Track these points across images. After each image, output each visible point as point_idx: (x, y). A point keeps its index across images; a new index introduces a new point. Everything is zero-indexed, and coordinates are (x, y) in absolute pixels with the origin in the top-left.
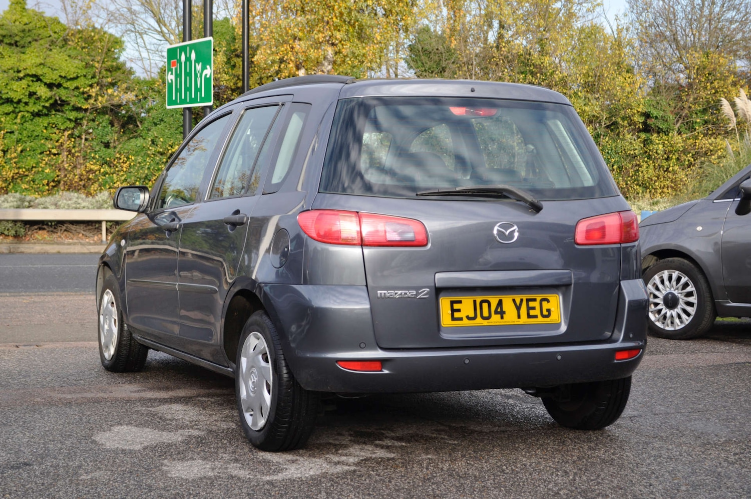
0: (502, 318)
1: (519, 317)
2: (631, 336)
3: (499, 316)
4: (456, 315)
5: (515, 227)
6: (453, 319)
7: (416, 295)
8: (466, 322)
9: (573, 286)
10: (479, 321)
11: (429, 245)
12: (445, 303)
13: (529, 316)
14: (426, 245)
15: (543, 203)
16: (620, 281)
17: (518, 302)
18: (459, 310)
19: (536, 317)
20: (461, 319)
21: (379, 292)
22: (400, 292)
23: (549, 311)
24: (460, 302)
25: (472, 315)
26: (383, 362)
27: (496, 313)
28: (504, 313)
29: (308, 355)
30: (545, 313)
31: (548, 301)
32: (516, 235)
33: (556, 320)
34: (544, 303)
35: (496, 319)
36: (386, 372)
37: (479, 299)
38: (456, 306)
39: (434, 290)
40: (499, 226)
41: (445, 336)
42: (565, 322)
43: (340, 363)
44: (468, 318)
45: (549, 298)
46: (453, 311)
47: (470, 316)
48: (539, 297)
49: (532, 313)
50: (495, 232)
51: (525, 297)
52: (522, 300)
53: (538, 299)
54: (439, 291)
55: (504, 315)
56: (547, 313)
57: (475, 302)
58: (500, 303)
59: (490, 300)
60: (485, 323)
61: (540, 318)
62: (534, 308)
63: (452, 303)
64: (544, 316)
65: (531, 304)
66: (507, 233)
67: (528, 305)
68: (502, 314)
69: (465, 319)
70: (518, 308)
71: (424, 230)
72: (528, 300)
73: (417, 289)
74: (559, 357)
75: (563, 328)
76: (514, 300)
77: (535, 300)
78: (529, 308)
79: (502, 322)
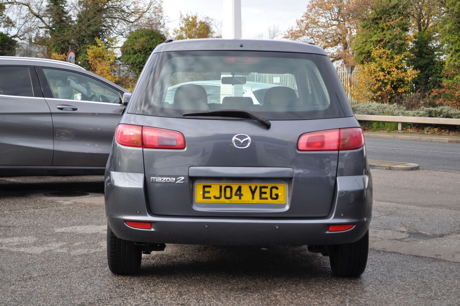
0: (240, 198)
1: (253, 198)
3: (238, 197)
4: (207, 195)
5: (249, 138)
6: (204, 197)
7: (176, 181)
8: (213, 200)
9: (293, 179)
10: (223, 199)
14: (184, 148)
15: (270, 121)
16: (336, 176)
17: (253, 188)
18: (209, 192)
19: (266, 199)
20: (210, 198)
21: (152, 178)
22: (164, 179)
23: (277, 195)
24: (210, 187)
25: (218, 195)
27: (236, 195)
28: (242, 195)
30: (274, 196)
31: (277, 188)
33: (282, 202)
35: (235, 199)
38: (207, 189)
40: (237, 137)
44: (215, 197)
45: (278, 187)
46: (204, 192)
47: (217, 196)
48: (270, 186)
49: (263, 196)
51: (259, 185)
52: (256, 188)
53: (269, 187)
55: (242, 197)
56: (275, 197)
58: (239, 189)
59: (232, 186)
60: (227, 201)
61: (269, 199)
62: (265, 193)
63: (204, 187)
65: (263, 190)
66: (242, 142)
68: (240, 196)
69: (213, 198)
70: (253, 193)
72: (261, 188)
73: (176, 177)
76: (250, 187)
77: (267, 187)
78: (261, 193)
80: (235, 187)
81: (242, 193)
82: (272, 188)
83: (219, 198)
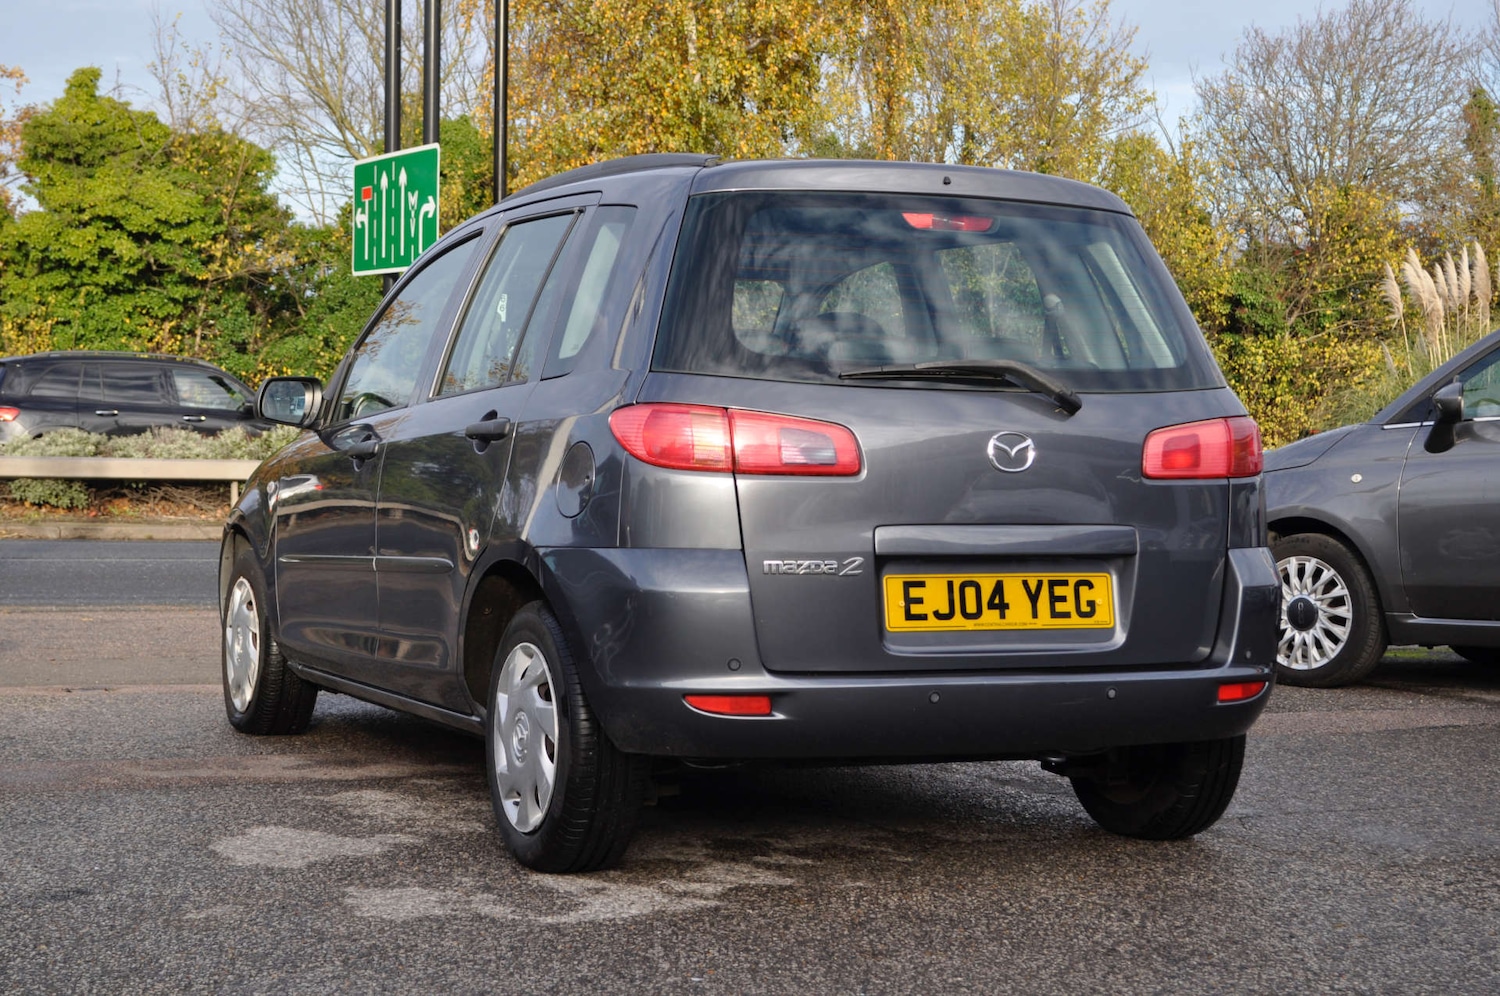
0: (1003, 616)
1: (1035, 615)
2: (1248, 655)
3: (996, 613)
4: (915, 609)
5: (1029, 442)
6: (909, 616)
7: (839, 569)
8: (933, 623)
9: (1137, 556)
10: (958, 622)
11: (864, 474)
12: (893, 586)
13: (1054, 614)
14: (857, 473)
15: (1081, 396)
16: (1227, 549)
17: (1033, 587)
18: (920, 601)
19: (1067, 615)
20: (924, 617)
21: (766, 562)
22: (807, 563)
23: (1091, 604)
24: (921, 584)
25: (945, 610)
26: (773, 697)
27: (991, 606)
28: (1007, 606)
29: (627, 684)
30: (1085, 608)
31: (1090, 586)
32: (1031, 455)
34: (1083, 590)
35: (990, 618)
36: (780, 716)
37: (958, 579)
38: (914, 592)
39: (872, 559)
40: (998, 439)
41: (895, 649)
42: (1123, 625)
43: (690, 698)
44: (938, 615)
46: (909, 601)
47: (941, 612)
48: (1073, 578)
49: (1060, 607)
50: (991, 451)
51: (1046, 577)
52: (1040, 583)
53: (1072, 582)
54: (882, 562)
56: (1088, 609)
57: (950, 585)
58: (999, 589)
60: (970, 625)
62: (1063, 599)
63: (908, 585)
64: (1082, 615)
65: (1059, 591)
66: (1013, 453)
67: (1051, 592)
68: (1002, 607)
69: (931, 617)
70: (1034, 598)
71: (853, 446)
72: (1052, 584)
73: (840, 557)
74: (1112, 693)
75: (1120, 638)
76: (1025, 583)
77: (1065, 583)
78: (1054, 599)
79: (1003, 625)
80: (987, 583)
81: (1006, 601)
82: (1079, 584)
83: (950, 616)
